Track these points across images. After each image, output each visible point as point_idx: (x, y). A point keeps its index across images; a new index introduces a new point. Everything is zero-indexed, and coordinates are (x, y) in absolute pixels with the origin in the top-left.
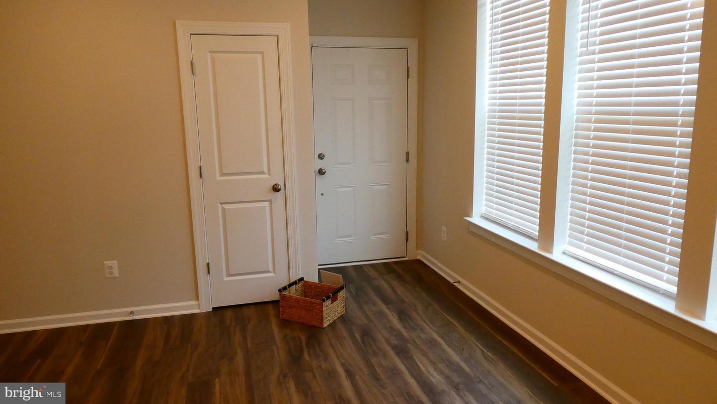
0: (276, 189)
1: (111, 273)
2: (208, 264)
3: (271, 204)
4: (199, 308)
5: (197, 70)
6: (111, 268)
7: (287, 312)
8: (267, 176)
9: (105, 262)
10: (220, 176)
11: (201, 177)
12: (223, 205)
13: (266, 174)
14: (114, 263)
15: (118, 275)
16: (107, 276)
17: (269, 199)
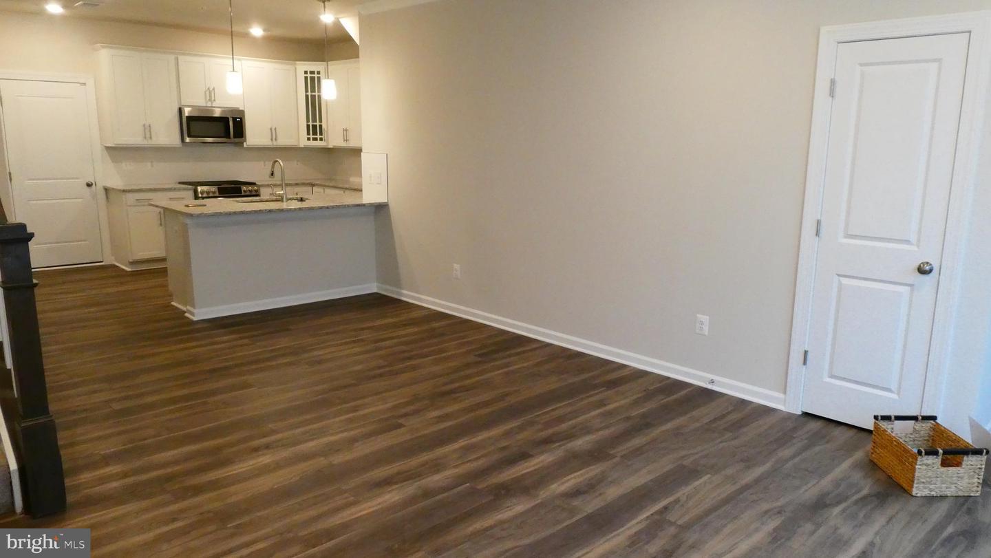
0: (923, 271)
1: (701, 329)
2: (806, 353)
3: (912, 291)
4: (784, 405)
5: (839, 90)
6: (702, 323)
7: (878, 452)
8: (915, 248)
9: (698, 315)
10: (845, 237)
11: (817, 234)
12: (841, 279)
13: (912, 244)
14: (705, 318)
15: (706, 333)
16: (697, 331)
17: (911, 282)
